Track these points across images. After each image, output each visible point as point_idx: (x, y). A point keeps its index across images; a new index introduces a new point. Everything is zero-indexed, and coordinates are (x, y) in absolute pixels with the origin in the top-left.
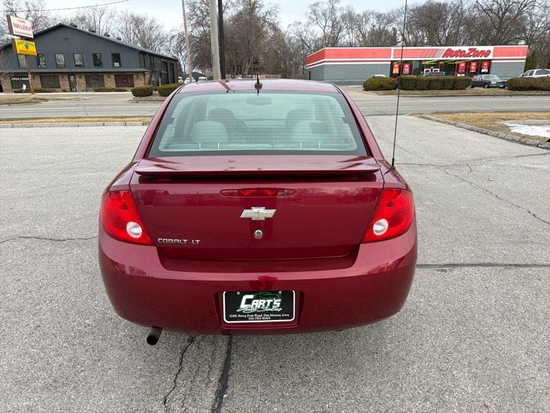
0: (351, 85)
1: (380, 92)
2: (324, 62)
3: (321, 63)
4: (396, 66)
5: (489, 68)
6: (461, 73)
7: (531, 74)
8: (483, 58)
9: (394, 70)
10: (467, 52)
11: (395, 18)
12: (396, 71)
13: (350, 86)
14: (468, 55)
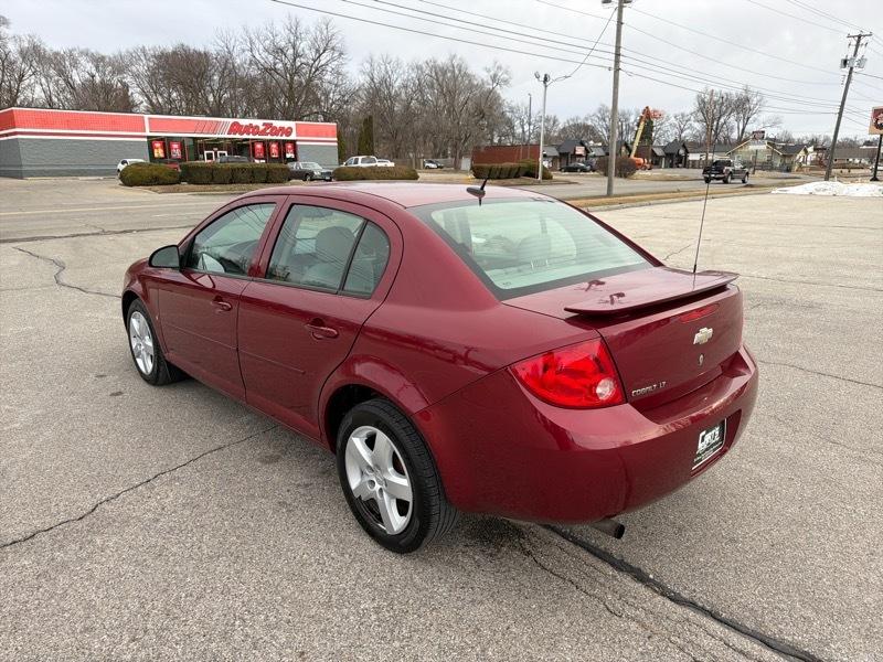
0: (82, 176)
1: (156, 188)
2: (15, 133)
3: (7, 135)
4: (158, 145)
5: (295, 153)
6: (260, 159)
7: (356, 162)
8: (284, 137)
9: (156, 151)
10: (262, 128)
11: (127, 66)
12: (159, 153)
13: (80, 178)
14: (263, 133)
